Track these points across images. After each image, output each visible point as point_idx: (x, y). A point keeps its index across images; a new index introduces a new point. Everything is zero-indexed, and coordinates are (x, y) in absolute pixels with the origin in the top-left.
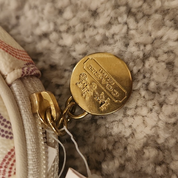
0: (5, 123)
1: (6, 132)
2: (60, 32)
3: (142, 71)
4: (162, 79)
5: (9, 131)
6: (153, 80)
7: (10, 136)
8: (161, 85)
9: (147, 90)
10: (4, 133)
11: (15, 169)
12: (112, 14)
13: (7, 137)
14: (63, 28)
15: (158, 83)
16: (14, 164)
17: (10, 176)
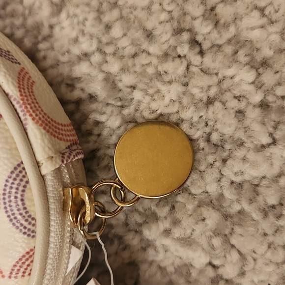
0: (30, 220)
1: (29, 230)
2: (105, 54)
3: (204, 117)
4: (228, 131)
5: (32, 228)
6: (217, 130)
7: (32, 234)
8: (226, 137)
9: (208, 141)
10: (26, 231)
11: (31, 270)
12: (172, 42)
13: (29, 235)
14: (109, 50)
15: (222, 135)
16: (31, 264)
17: (23, 276)
